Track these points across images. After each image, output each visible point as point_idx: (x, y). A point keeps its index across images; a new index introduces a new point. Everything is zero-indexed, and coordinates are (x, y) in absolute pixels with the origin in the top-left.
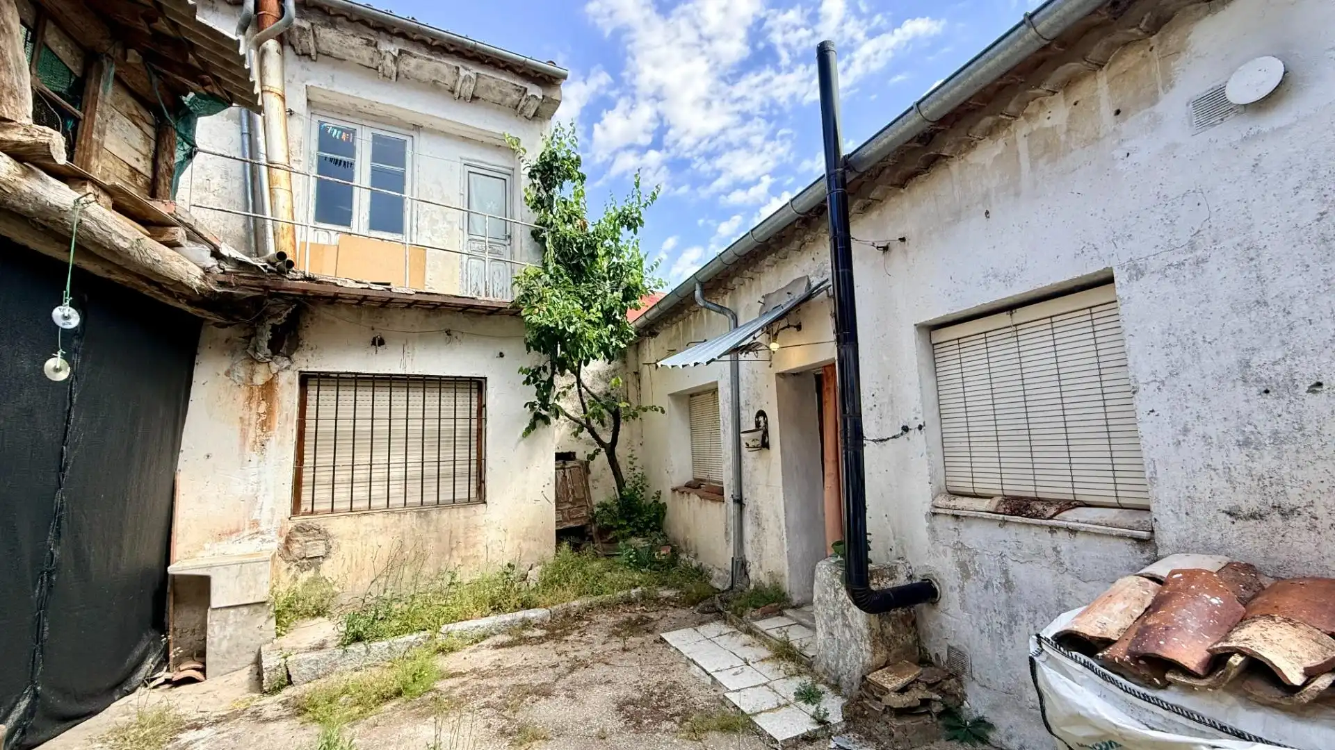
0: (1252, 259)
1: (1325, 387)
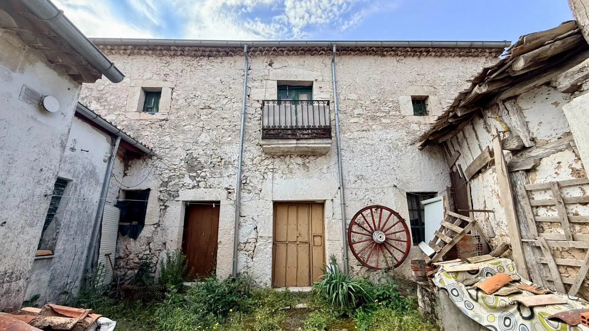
0: (10, 163)
1: (6, 224)
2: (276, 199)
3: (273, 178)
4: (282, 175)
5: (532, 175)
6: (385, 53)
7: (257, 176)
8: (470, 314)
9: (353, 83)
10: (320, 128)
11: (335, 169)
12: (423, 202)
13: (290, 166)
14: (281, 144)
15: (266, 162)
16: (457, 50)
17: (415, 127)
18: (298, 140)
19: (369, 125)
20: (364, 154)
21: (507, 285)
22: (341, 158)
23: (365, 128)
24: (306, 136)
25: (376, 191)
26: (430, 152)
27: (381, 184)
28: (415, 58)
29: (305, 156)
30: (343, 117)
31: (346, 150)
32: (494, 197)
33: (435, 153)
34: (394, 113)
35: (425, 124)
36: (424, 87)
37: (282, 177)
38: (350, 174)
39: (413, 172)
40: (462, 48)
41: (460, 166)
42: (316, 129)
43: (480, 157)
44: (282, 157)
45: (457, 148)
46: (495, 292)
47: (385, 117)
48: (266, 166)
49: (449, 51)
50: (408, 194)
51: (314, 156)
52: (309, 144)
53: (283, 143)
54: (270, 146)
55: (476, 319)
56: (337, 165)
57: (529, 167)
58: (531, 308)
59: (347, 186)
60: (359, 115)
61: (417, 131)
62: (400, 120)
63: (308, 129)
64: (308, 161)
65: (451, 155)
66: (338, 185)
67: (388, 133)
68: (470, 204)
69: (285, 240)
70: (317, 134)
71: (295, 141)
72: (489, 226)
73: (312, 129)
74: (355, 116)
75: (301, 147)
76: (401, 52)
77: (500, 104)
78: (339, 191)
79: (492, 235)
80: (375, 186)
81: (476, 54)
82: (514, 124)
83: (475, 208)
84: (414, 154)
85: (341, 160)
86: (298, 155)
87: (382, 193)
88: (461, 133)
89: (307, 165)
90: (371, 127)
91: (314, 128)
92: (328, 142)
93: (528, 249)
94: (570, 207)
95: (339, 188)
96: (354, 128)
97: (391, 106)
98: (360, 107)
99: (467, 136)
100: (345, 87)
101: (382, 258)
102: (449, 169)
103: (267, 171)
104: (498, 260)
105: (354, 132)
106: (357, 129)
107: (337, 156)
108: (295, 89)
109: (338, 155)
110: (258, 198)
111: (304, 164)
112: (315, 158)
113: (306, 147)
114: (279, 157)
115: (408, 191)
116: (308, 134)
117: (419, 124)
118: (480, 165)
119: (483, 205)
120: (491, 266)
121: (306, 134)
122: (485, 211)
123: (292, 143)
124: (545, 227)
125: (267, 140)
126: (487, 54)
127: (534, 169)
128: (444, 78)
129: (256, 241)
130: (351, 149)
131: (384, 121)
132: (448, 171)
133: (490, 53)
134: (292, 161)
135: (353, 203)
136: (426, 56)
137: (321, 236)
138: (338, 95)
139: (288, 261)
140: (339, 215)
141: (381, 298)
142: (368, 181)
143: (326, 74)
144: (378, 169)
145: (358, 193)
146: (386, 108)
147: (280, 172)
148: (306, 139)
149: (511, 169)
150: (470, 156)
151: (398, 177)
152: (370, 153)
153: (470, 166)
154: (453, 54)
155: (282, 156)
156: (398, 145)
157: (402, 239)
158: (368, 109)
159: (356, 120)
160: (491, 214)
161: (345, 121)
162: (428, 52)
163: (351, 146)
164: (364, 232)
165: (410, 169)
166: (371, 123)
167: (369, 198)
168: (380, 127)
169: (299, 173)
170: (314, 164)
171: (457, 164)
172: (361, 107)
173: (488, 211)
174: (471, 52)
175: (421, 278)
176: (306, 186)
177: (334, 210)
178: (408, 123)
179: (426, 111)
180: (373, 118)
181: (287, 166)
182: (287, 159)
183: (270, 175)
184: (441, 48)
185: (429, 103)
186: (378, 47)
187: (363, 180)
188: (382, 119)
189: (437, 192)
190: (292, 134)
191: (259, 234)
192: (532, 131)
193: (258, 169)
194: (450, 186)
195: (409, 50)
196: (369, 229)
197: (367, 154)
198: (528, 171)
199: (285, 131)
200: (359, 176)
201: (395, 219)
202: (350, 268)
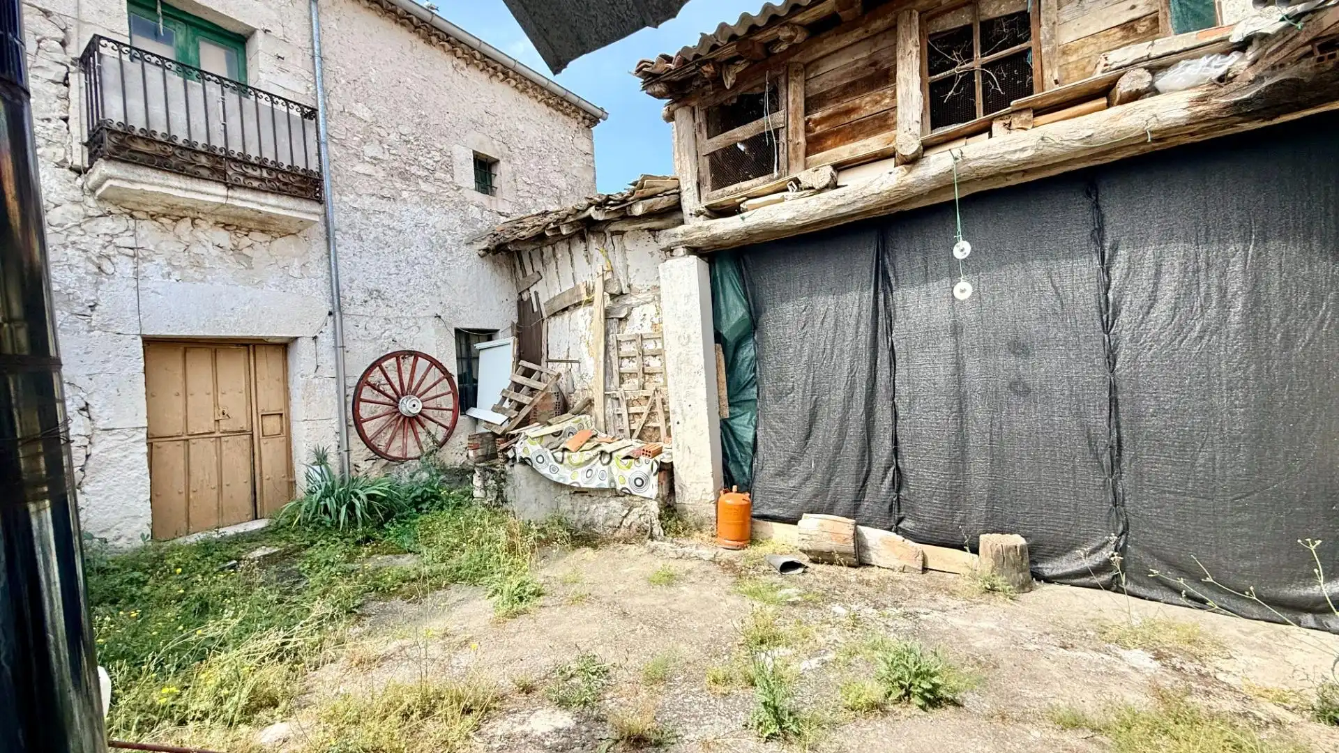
2: (150, 332)
3: (137, 273)
4: (167, 269)
5: (623, 324)
6: (434, 39)
7: (74, 262)
8: (555, 478)
9: (363, 79)
10: (292, 171)
11: (319, 271)
12: (479, 346)
13: (195, 249)
14: (176, 188)
15: (106, 225)
16: (546, 93)
17: (475, 212)
18: (230, 187)
19: (395, 188)
20: (383, 248)
21: (588, 441)
22: (335, 248)
23: (386, 193)
24: (256, 184)
25: (404, 323)
26: (494, 262)
27: (413, 311)
28: (485, 76)
29: (238, 228)
30: (338, 155)
31: (346, 233)
32: (583, 345)
33: (501, 266)
34: (443, 175)
35: (491, 211)
36: (495, 142)
37: (169, 274)
38: (354, 285)
39: (467, 293)
40: (553, 94)
41: (536, 293)
42: (283, 172)
43: (572, 291)
44: (164, 220)
45: (538, 267)
46: (579, 449)
47: (426, 179)
48: (108, 238)
49: (536, 89)
50: (457, 331)
51: (263, 231)
52: (262, 205)
53: (184, 186)
54: (138, 187)
55: (561, 481)
56: (325, 264)
57: (622, 316)
58: (611, 454)
59: (348, 310)
60: (375, 161)
61: (477, 221)
62: (451, 193)
63: (261, 167)
64: (251, 242)
65: (525, 275)
66: (327, 307)
67: (430, 214)
68: (544, 351)
69: (179, 431)
70: (285, 184)
71: (221, 190)
72: (569, 379)
73: (270, 170)
74: (367, 159)
75: (237, 208)
76: (464, 53)
77: (608, 235)
78: (330, 319)
79: (571, 390)
80: (404, 314)
81: (568, 111)
82: (617, 264)
83: (550, 358)
84: (470, 262)
85: (336, 252)
86: (217, 223)
87: (414, 328)
88: (550, 248)
89: (247, 251)
90: (399, 192)
91: (276, 168)
92: (314, 209)
93: (609, 401)
94: (647, 358)
95: (330, 314)
96: (363, 186)
97: (438, 159)
98: (377, 142)
99: (559, 256)
100: (343, 82)
101: (411, 441)
102: (517, 295)
103: (110, 251)
104: (577, 418)
105: (364, 196)
106: (371, 191)
107: (324, 243)
108: (186, 22)
109: (328, 240)
110: (86, 327)
111: (236, 249)
112: (268, 238)
113: (252, 210)
114: (153, 217)
115: (458, 327)
116: (262, 180)
117: (481, 208)
118: (570, 301)
119: (566, 354)
120: (573, 425)
121: (256, 178)
122: (567, 361)
123: (213, 193)
124: (625, 377)
125: (124, 166)
126: (580, 119)
127: (625, 319)
128: (523, 135)
129: (90, 443)
130: (357, 231)
131: (423, 186)
132: (515, 298)
133: (584, 118)
134: (201, 236)
135: (359, 344)
136: (502, 81)
137: (281, 415)
138: (326, 95)
139: (193, 479)
140: (329, 369)
141: (420, 500)
142: (390, 303)
143: (292, 24)
144: (409, 280)
145: (371, 325)
146: (429, 161)
147: (160, 260)
148: (254, 189)
149: (607, 313)
150: (557, 285)
151: (443, 299)
152: (395, 246)
153: (554, 298)
154: (540, 97)
155: (164, 216)
156: (446, 241)
157: (444, 407)
158: (394, 152)
159: (368, 169)
160: (575, 365)
161: (343, 165)
162: (506, 75)
163: (358, 226)
164: (382, 398)
165: (462, 289)
166: (398, 185)
167: (390, 336)
168: (416, 198)
169: (224, 272)
170: (264, 251)
171: (532, 290)
172: (381, 143)
173: (571, 362)
174: (562, 105)
175: (482, 459)
176: (245, 304)
177: (320, 359)
178: (464, 203)
179: (491, 187)
180: (404, 176)
181: (183, 247)
182: (185, 225)
183: (125, 266)
184: (526, 79)
185: (498, 173)
186: (423, 22)
187: (379, 300)
188: (420, 182)
189: (497, 331)
190: (213, 170)
191: (100, 424)
192: (631, 276)
193: (74, 243)
194: (516, 321)
195: (478, 56)
196: (390, 392)
197: (390, 250)
198: (621, 319)
199: (187, 156)
200: (373, 290)
201: (435, 374)
202: (352, 467)
